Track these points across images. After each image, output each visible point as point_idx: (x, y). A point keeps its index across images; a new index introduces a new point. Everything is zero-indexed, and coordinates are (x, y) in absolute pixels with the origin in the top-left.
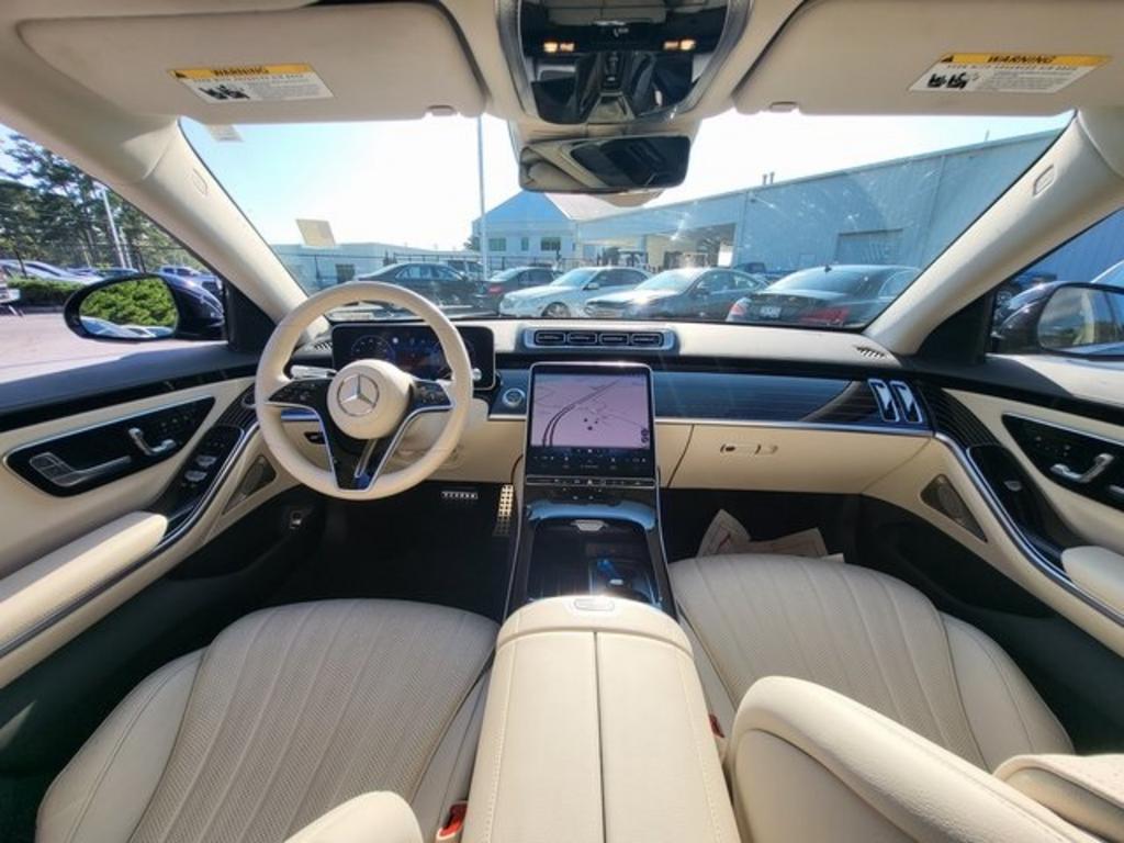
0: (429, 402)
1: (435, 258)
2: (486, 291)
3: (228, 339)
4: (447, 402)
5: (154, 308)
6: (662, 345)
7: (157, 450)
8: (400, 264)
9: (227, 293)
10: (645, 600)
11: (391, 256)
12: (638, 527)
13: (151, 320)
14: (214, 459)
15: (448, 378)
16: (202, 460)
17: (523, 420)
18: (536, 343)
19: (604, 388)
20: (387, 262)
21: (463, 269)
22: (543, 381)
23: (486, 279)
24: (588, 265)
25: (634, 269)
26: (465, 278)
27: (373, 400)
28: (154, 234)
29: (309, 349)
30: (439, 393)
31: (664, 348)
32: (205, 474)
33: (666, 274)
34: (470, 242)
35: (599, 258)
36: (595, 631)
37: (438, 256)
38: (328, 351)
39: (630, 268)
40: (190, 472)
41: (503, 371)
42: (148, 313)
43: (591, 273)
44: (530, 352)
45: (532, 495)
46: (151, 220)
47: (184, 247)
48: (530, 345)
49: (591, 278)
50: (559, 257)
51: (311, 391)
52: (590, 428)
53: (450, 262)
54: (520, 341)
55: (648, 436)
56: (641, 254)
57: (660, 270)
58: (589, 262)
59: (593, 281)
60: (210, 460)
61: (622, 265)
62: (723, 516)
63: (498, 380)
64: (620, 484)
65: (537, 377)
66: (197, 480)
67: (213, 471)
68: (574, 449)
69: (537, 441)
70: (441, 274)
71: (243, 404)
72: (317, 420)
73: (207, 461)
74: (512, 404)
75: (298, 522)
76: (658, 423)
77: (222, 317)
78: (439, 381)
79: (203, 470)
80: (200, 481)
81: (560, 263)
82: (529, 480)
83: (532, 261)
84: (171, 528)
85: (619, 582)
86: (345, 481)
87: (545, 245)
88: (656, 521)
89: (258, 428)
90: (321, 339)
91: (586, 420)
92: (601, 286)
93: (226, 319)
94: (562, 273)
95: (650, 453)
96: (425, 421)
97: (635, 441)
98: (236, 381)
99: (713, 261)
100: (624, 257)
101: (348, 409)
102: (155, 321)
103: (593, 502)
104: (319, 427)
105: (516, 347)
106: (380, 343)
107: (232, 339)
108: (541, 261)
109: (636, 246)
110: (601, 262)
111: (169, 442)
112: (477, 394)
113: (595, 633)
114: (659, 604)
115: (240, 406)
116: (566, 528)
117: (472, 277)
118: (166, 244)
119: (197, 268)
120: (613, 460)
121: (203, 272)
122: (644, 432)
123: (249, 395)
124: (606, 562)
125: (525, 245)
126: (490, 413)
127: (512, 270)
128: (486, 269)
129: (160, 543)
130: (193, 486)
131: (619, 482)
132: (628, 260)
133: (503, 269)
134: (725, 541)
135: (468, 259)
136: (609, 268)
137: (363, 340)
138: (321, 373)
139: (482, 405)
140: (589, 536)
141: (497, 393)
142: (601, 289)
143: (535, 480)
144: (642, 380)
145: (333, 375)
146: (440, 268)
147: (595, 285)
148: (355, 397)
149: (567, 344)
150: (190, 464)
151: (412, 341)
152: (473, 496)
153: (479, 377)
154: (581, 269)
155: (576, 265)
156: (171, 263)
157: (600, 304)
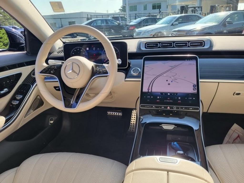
0: (100, 73)
1: (107, 16)
2: (128, 29)
3: (27, 51)
4: (107, 73)
5: (4, 42)
6: (204, 46)
7: (2, 92)
8: (93, 19)
9: (26, 33)
10: (193, 160)
11: (89, 16)
12: (191, 128)
13: (3, 47)
14: (22, 96)
15: (108, 63)
16: (17, 96)
17: (140, 81)
18: (146, 48)
19: (176, 66)
20: (88, 19)
21: (118, 20)
22: (148, 64)
23: (128, 24)
24: (173, 14)
25: (196, 14)
26: (119, 24)
27: (78, 72)
28: (4, 14)
29: (55, 54)
30: (104, 69)
31: (205, 47)
32: (18, 102)
33: (211, 15)
34: (122, 8)
35: (179, 11)
36: (168, 171)
37: (108, 15)
38: (62, 54)
39: (194, 14)
40: (13, 101)
41: (131, 60)
42: (2, 44)
43: (175, 17)
44: (143, 52)
45: (143, 112)
46: (3, 9)
47: (14, 18)
48: (143, 49)
49: (174, 20)
50: (160, 12)
51: (55, 69)
52: (169, 84)
53: (113, 17)
54: (139, 47)
55: (196, 88)
56: (199, 7)
57: (208, 14)
58: (174, 13)
59: (175, 21)
60: (20, 97)
61: (190, 13)
62: (235, 126)
63: (129, 64)
64: (183, 109)
65: (146, 62)
66: (16, 104)
67: (21, 101)
68: (162, 93)
69: (145, 90)
70: (110, 23)
71: (32, 75)
72: (58, 81)
73: (19, 97)
74: (135, 74)
75: (52, 122)
76: (201, 82)
77: (24, 42)
78: (104, 65)
79: (17, 100)
80: (17, 104)
81: (160, 15)
82: (142, 106)
83: (148, 14)
84: (7, 121)
85: (182, 152)
86: (67, 105)
87: (154, 7)
88: (200, 126)
89: (36, 85)
90: (60, 50)
91: (167, 81)
92: (179, 23)
93: (26, 43)
94: (161, 19)
95: (197, 95)
96: (98, 81)
97: (190, 90)
98: (29, 66)
99: (235, 8)
100: (190, 9)
101: (68, 76)
102: (5, 47)
103: (171, 116)
104: (58, 84)
105: (137, 50)
106: (82, 50)
107: (28, 50)
108: (152, 14)
109: (197, 4)
110: (179, 12)
111: (6, 89)
112: (119, 70)
113: (168, 172)
114: (199, 162)
115: (31, 76)
116: (158, 128)
117: (122, 23)
118: (8, 18)
119: (18, 26)
120: (179, 98)
121: (21, 28)
122: (194, 86)
123: (33, 72)
124: (175, 143)
125: (145, 8)
126: (125, 78)
127: (139, 19)
128: (128, 19)
129: (3, 127)
130: (14, 106)
131: (182, 108)
132: (192, 11)
133: (135, 19)
134: (236, 138)
135: (120, 16)
136: (183, 15)
137: (75, 49)
138: (59, 63)
139: (122, 75)
140: (168, 131)
141: (129, 70)
142: (179, 25)
143: (144, 106)
144: (194, 62)
145: (63, 63)
146: (109, 20)
147: (177, 23)
148: (71, 71)
149: (159, 48)
150: (13, 98)
151: (94, 49)
152: (120, 114)
153: (120, 63)
154: (170, 16)
155: (168, 15)
156: (10, 25)
157: (179, 31)
